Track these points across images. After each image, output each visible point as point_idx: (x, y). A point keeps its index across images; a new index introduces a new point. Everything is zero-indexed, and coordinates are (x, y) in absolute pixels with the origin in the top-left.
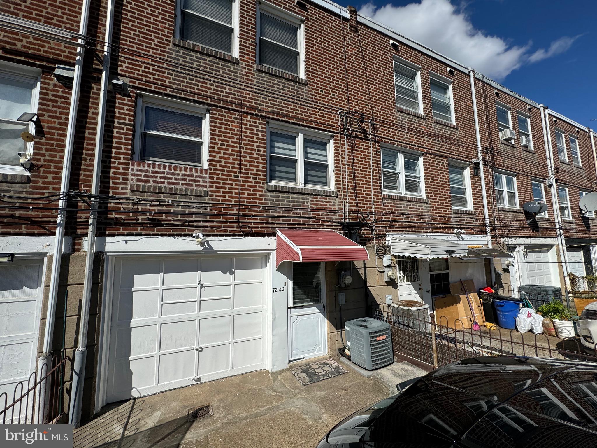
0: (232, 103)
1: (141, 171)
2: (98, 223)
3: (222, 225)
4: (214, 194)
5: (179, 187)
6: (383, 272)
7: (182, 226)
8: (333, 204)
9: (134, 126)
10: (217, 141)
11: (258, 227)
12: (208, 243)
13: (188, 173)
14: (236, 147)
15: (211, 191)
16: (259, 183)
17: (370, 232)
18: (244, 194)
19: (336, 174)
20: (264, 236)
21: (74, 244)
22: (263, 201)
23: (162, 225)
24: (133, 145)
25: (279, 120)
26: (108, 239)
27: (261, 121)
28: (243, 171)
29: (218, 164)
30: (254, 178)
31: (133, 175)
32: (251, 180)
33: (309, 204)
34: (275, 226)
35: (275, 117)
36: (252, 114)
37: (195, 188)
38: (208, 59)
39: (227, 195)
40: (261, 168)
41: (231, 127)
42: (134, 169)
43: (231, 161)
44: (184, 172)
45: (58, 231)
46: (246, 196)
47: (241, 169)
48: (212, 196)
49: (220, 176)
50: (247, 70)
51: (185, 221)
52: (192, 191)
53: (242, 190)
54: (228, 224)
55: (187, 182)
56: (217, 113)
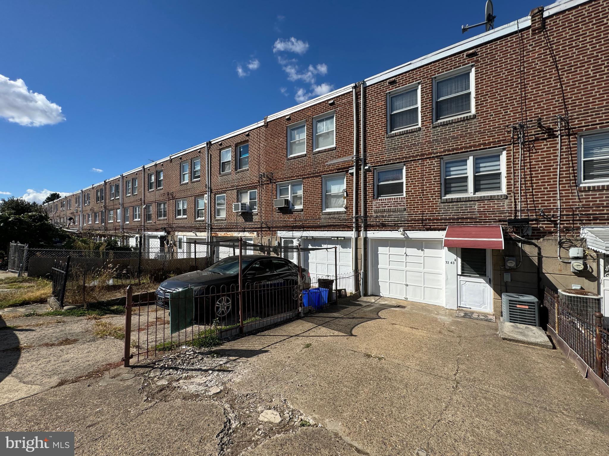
0: (417, 156)
1: (377, 203)
2: (365, 226)
3: (414, 225)
4: (409, 209)
5: (392, 208)
6: (570, 263)
7: (394, 226)
8: (502, 204)
9: (373, 184)
10: (409, 180)
11: (435, 225)
12: (406, 234)
13: (396, 200)
14: (420, 181)
15: (407, 208)
16: (436, 199)
17: (553, 225)
18: (426, 207)
19: (507, 180)
20: (439, 230)
21: (358, 234)
22: (438, 209)
23: (386, 226)
24: (374, 193)
25: (450, 154)
26: (368, 232)
27: (436, 160)
28: (425, 193)
29: (410, 193)
30: (431, 197)
31: (374, 205)
32: (430, 198)
33: (476, 207)
34: (447, 224)
35: (447, 153)
36: (430, 157)
37: (399, 207)
38: (403, 136)
39: (416, 209)
40: (436, 190)
41: (417, 170)
42: (374, 203)
43: (417, 189)
44: (394, 200)
45: (354, 229)
46: (427, 208)
47: (423, 193)
48: (408, 210)
49: (412, 199)
50: (426, 131)
51: (395, 224)
52: (398, 209)
53: (424, 204)
54: (417, 224)
55: (396, 205)
56: (409, 165)
